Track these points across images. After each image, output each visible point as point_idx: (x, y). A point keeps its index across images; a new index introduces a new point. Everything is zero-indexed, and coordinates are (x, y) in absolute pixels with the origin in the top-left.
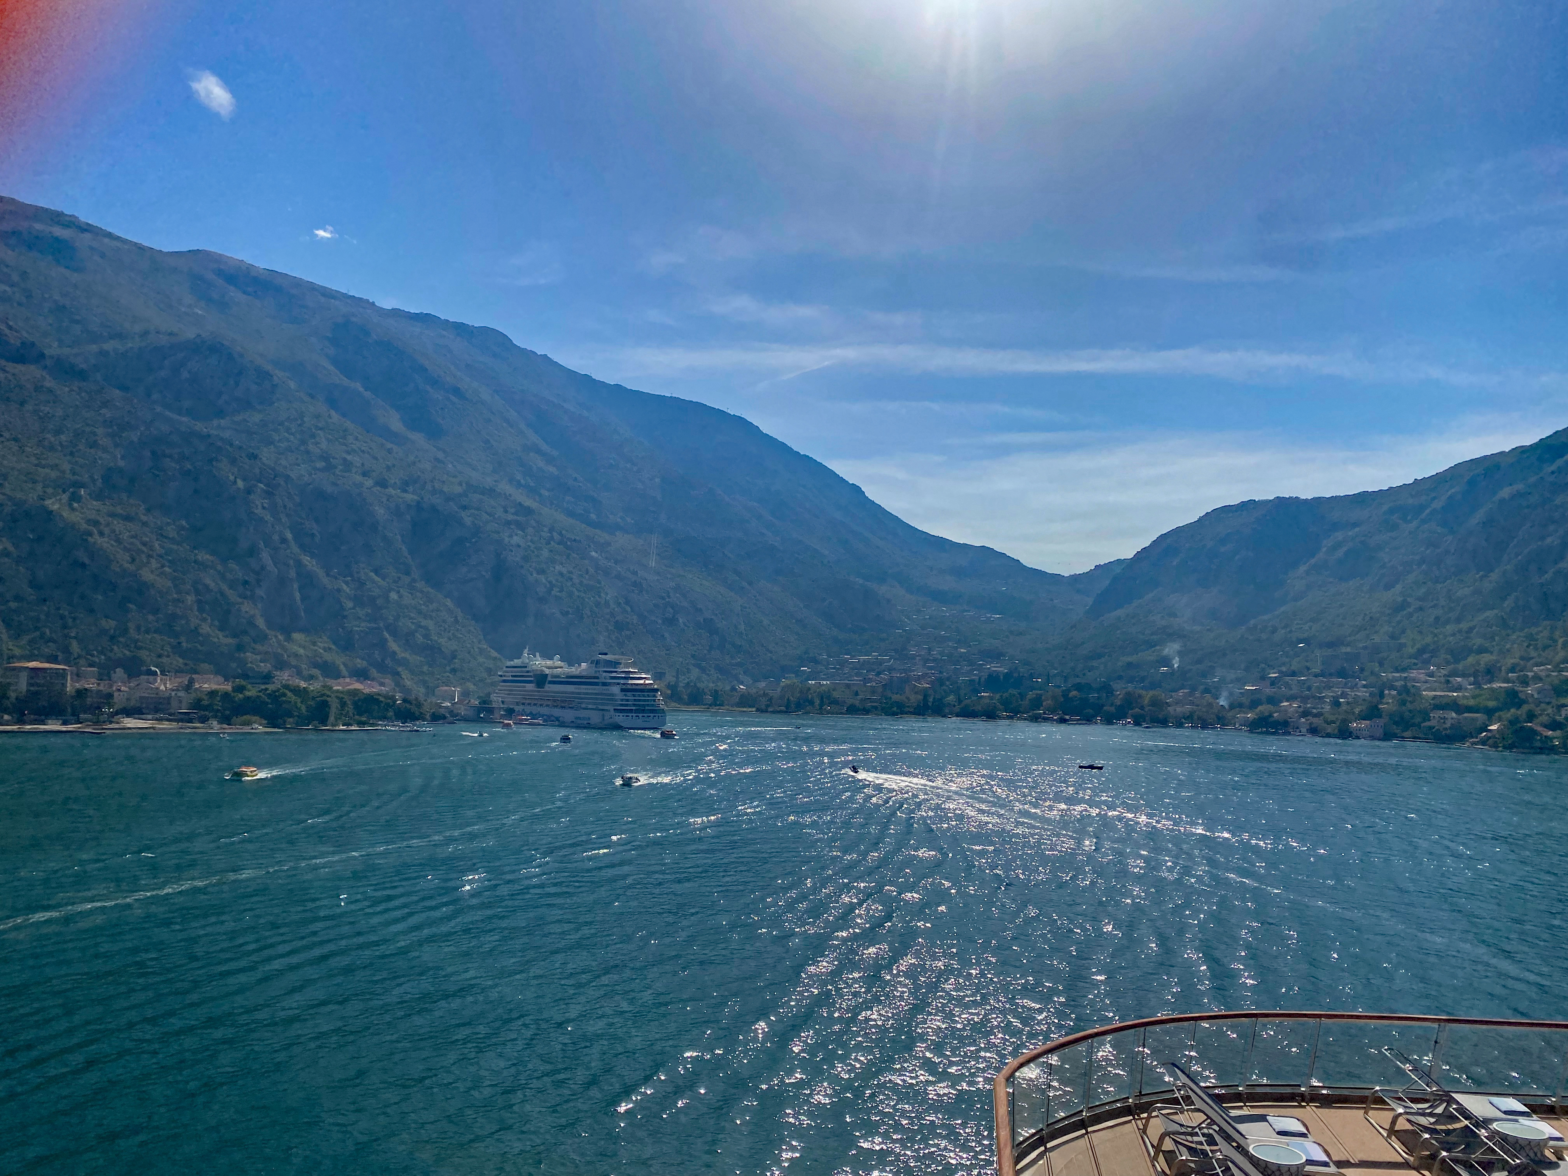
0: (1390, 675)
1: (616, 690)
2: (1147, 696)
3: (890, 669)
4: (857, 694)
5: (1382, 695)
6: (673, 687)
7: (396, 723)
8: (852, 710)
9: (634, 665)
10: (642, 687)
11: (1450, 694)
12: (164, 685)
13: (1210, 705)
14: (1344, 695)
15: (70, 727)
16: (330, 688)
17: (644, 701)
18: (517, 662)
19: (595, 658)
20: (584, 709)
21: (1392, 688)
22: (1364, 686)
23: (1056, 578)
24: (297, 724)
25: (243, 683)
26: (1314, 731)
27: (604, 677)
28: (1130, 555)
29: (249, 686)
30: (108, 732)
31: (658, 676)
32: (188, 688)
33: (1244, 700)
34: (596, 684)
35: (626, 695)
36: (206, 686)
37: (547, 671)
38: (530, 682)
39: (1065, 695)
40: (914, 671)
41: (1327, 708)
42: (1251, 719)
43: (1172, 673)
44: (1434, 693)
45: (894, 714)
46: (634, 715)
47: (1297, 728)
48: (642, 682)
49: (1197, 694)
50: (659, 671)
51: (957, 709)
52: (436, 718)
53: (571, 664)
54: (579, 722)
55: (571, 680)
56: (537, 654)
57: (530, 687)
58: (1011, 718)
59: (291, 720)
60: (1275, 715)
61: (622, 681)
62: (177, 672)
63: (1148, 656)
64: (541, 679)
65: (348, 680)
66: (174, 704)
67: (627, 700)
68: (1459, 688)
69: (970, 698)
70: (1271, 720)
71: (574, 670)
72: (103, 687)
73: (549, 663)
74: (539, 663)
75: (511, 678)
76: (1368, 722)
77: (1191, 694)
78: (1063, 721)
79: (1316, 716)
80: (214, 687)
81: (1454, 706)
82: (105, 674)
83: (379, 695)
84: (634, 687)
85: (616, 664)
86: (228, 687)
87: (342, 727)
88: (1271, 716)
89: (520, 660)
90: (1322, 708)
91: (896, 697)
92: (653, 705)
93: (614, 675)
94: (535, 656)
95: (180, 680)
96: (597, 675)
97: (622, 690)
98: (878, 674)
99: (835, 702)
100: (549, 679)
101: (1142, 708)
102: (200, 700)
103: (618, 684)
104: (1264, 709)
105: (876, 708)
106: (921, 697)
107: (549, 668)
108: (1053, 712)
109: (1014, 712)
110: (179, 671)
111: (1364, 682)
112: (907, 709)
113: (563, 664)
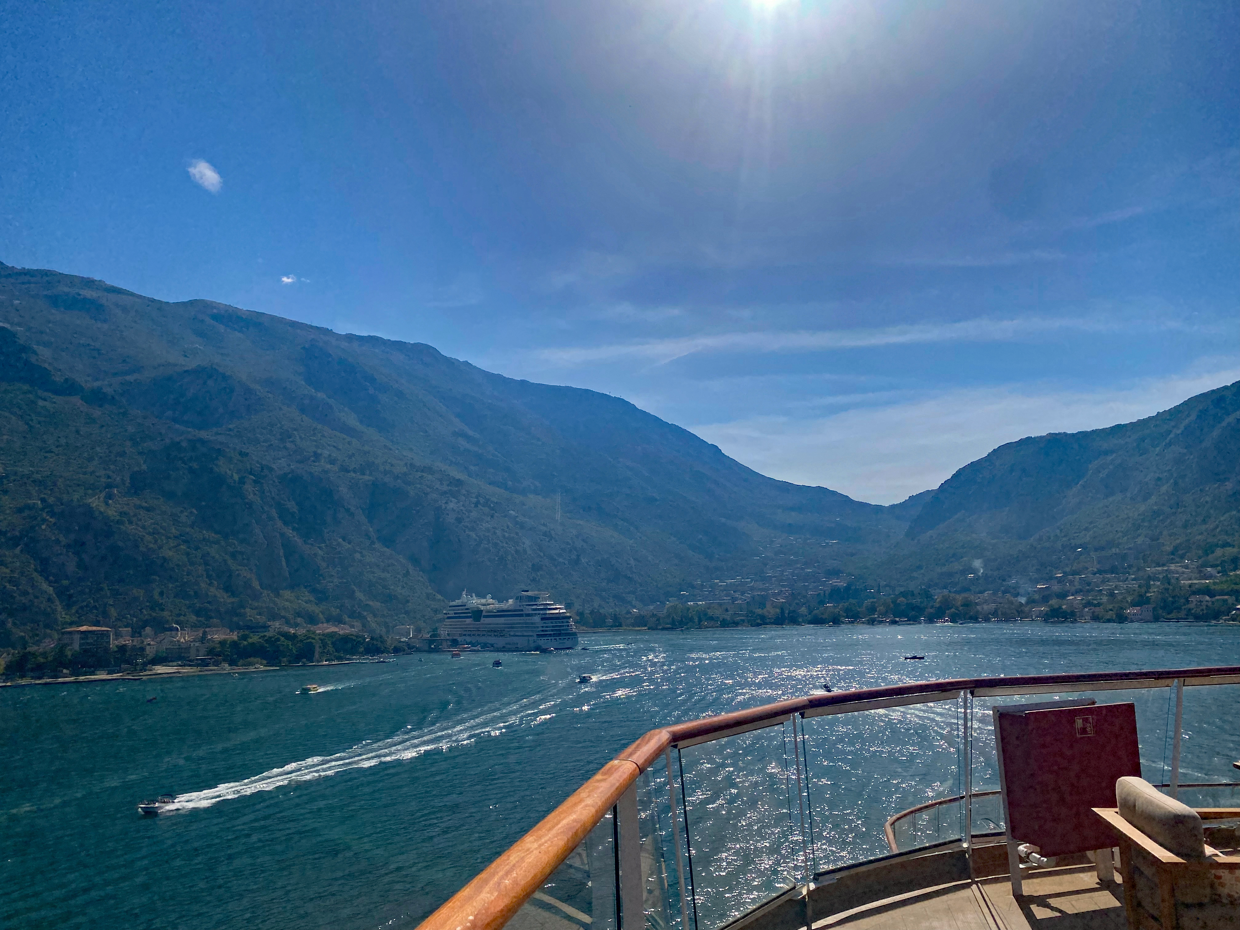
0: (1153, 569)
1: (537, 619)
2: (960, 598)
3: (752, 589)
4: (727, 610)
5: (1149, 587)
6: (581, 614)
7: (366, 657)
8: (725, 624)
9: (549, 598)
10: (557, 615)
11: (1203, 581)
12: (183, 637)
13: (1012, 603)
14: (1116, 588)
15: (115, 676)
16: (314, 633)
17: (560, 627)
18: (457, 602)
19: (519, 595)
20: (513, 636)
21: (1156, 579)
22: (1133, 580)
23: (879, 509)
24: (290, 662)
25: (247, 632)
26: (1096, 618)
27: (528, 610)
28: (936, 486)
29: (251, 635)
30: (144, 678)
31: (568, 606)
32: (203, 639)
33: (1036, 597)
34: (521, 615)
35: (545, 623)
36: (216, 636)
37: (482, 608)
38: (470, 617)
39: (894, 602)
40: (771, 589)
41: (1105, 599)
42: (1044, 612)
43: (977, 579)
44: (1190, 582)
45: (758, 625)
46: (553, 638)
47: (1083, 616)
48: (557, 611)
49: (1000, 594)
50: (569, 601)
51: (809, 617)
52: (397, 651)
53: (500, 601)
54: (509, 646)
55: (502, 613)
56: (474, 594)
57: (468, 621)
58: (852, 622)
59: (285, 659)
60: (1064, 607)
61: (541, 612)
62: (192, 626)
63: (957, 566)
64: (477, 614)
65: (325, 625)
66: (193, 652)
67: (547, 627)
68: (1210, 577)
69: (818, 609)
70: (1061, 610)
71: (504, 606)
72: (136, 642)
73: (483, 601)
74: (475, 602)
75: (454, 615)
76: (1139, 608)
77: (994, 594)
78: (894, 622)
79: (1095, 606)
80: (223, 637)
81: (1207, 591)
82: (137, 632)
83: (352, 635)
84: (551, 616)
85: (535, 598)
86: (234, 636)
87: (325, 663)
88: (1060, 608)
89: (460, 601)
90: (1101, 599)
91: (759, 611)
92: (567, 630)
93: (534, 607)
94: (472, 597)
95: (196, 633)
96: (522, 608)
97: (542, 619)
98: (743, 593)
99: (711, 618)
100: (484, 613)
101: (957, 609)
102: (214, 648)
103: (539, 614)
104: (1054, 602)
105: (743, 621)
106: (778, 611)
107: (484, 605)
108: (885, 614)
109: (854, 617)
110: (194, 626)
111: (1133, 576)
112: (768, 621)
113: (494, 601)
